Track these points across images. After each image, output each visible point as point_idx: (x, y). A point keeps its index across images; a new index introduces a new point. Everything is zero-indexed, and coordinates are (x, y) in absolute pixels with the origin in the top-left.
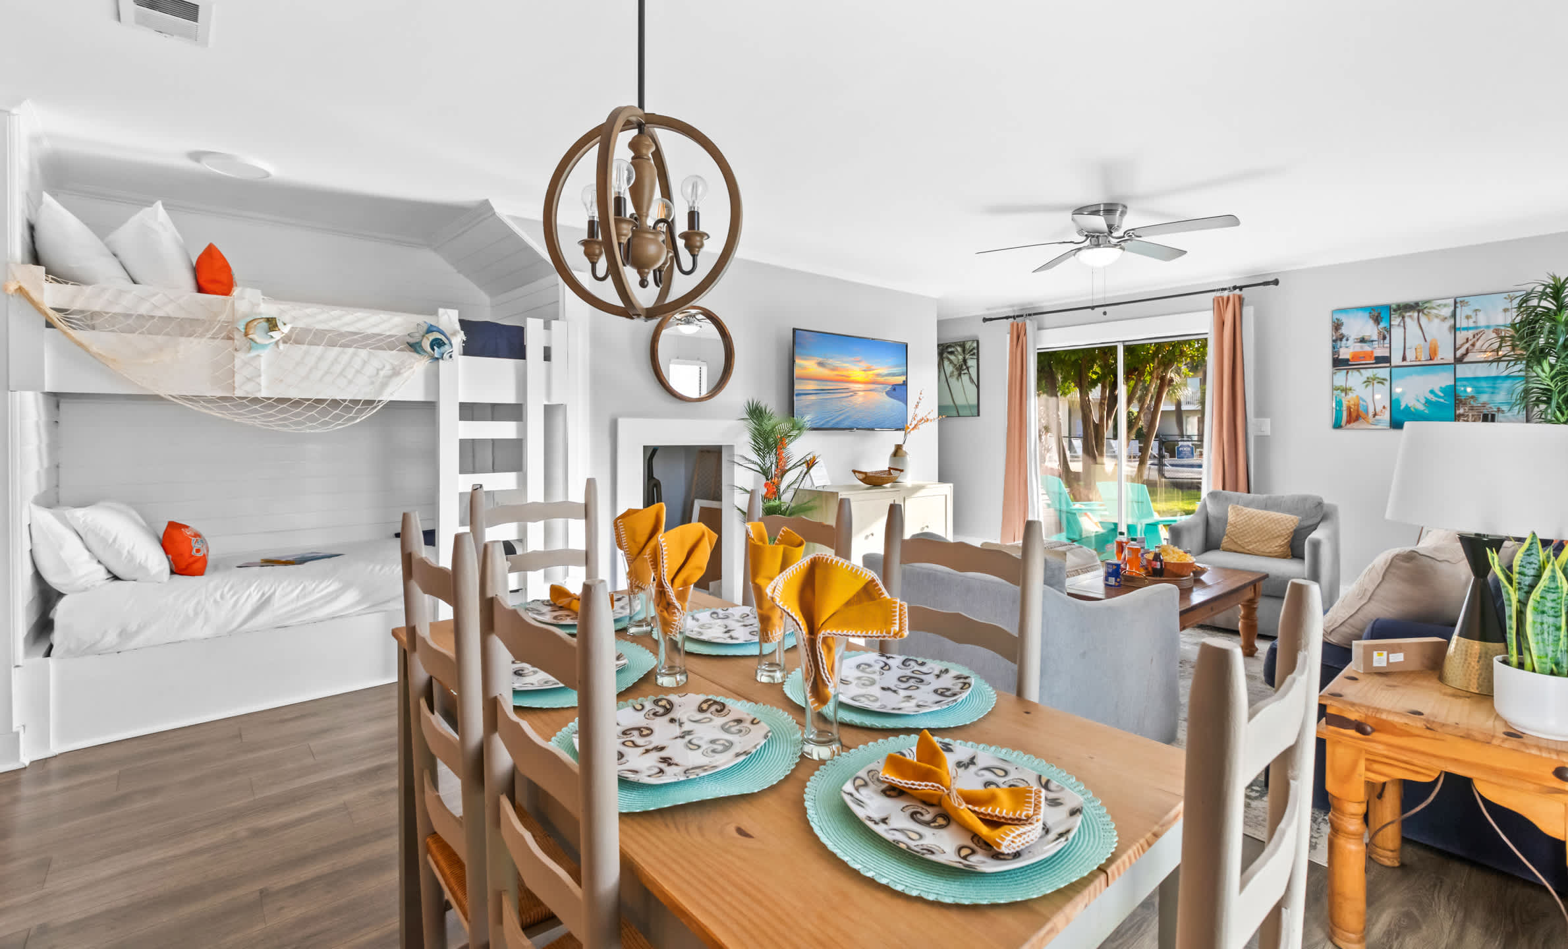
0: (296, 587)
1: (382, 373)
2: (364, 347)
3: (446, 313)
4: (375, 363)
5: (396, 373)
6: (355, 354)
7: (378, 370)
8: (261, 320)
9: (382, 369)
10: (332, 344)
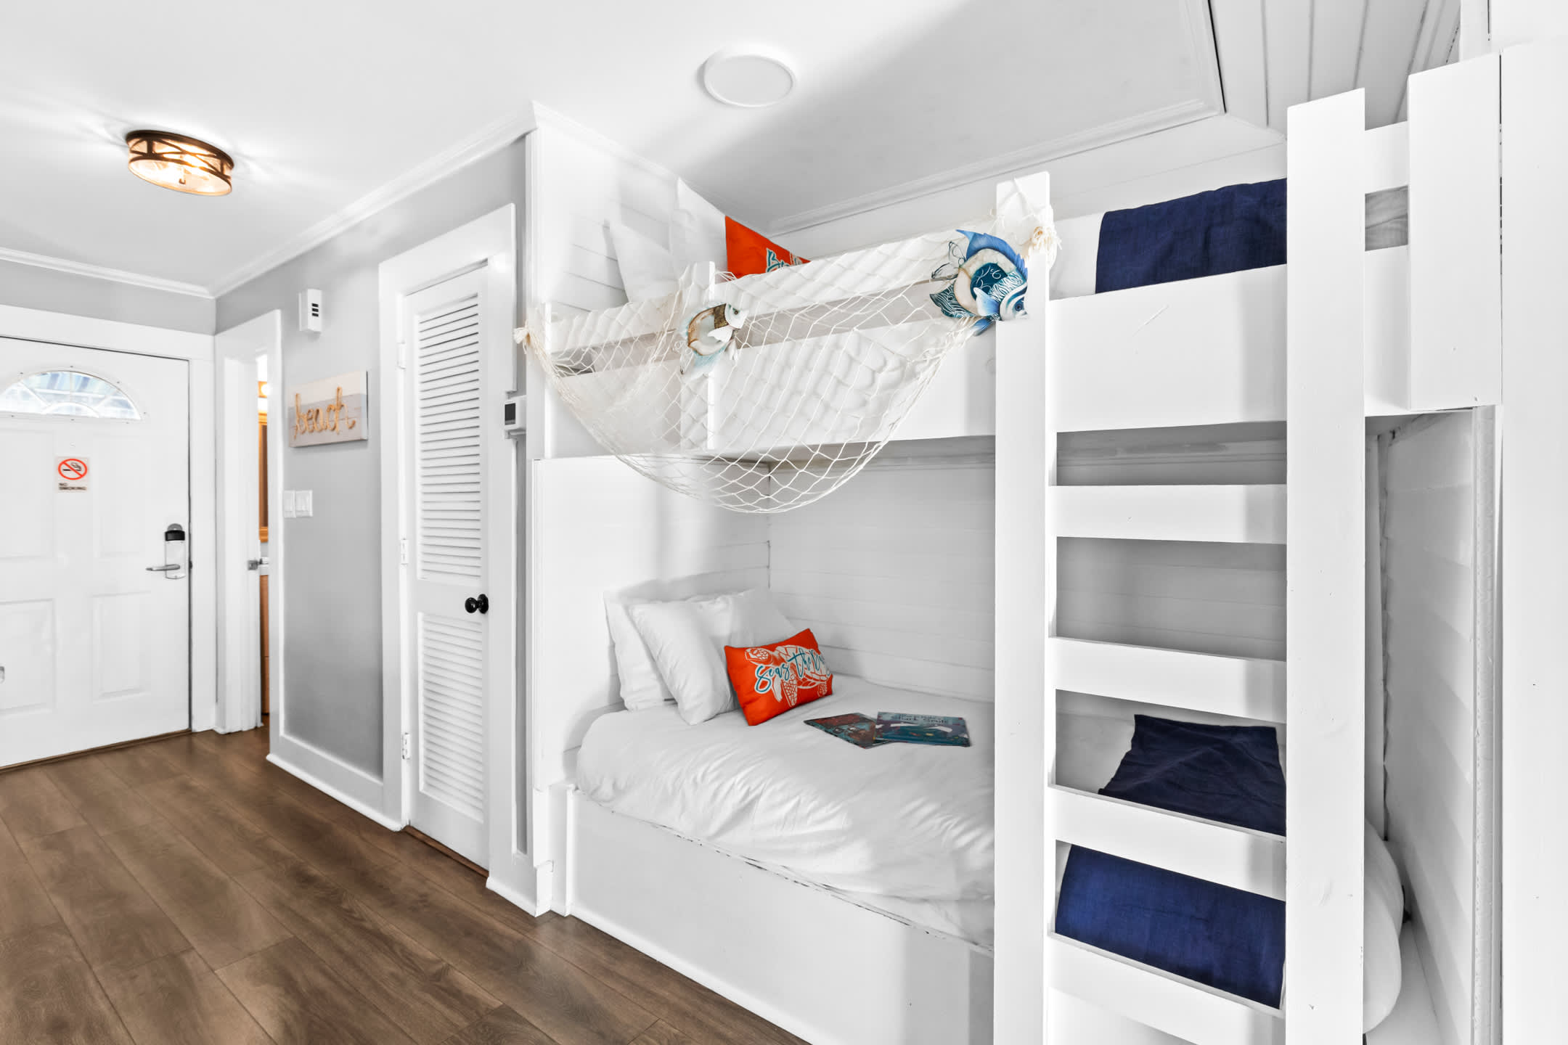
0: (788, 800)
1: (882, 378)
2: (848, 327)
3: (1015, 189)
4: (869, 359)
5: (908, 374)
6: (837, 346)
7: (874, 372)
8: (706, 314)
9: (880, 370)
10: (799, 334)
